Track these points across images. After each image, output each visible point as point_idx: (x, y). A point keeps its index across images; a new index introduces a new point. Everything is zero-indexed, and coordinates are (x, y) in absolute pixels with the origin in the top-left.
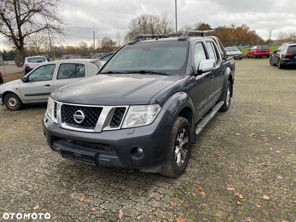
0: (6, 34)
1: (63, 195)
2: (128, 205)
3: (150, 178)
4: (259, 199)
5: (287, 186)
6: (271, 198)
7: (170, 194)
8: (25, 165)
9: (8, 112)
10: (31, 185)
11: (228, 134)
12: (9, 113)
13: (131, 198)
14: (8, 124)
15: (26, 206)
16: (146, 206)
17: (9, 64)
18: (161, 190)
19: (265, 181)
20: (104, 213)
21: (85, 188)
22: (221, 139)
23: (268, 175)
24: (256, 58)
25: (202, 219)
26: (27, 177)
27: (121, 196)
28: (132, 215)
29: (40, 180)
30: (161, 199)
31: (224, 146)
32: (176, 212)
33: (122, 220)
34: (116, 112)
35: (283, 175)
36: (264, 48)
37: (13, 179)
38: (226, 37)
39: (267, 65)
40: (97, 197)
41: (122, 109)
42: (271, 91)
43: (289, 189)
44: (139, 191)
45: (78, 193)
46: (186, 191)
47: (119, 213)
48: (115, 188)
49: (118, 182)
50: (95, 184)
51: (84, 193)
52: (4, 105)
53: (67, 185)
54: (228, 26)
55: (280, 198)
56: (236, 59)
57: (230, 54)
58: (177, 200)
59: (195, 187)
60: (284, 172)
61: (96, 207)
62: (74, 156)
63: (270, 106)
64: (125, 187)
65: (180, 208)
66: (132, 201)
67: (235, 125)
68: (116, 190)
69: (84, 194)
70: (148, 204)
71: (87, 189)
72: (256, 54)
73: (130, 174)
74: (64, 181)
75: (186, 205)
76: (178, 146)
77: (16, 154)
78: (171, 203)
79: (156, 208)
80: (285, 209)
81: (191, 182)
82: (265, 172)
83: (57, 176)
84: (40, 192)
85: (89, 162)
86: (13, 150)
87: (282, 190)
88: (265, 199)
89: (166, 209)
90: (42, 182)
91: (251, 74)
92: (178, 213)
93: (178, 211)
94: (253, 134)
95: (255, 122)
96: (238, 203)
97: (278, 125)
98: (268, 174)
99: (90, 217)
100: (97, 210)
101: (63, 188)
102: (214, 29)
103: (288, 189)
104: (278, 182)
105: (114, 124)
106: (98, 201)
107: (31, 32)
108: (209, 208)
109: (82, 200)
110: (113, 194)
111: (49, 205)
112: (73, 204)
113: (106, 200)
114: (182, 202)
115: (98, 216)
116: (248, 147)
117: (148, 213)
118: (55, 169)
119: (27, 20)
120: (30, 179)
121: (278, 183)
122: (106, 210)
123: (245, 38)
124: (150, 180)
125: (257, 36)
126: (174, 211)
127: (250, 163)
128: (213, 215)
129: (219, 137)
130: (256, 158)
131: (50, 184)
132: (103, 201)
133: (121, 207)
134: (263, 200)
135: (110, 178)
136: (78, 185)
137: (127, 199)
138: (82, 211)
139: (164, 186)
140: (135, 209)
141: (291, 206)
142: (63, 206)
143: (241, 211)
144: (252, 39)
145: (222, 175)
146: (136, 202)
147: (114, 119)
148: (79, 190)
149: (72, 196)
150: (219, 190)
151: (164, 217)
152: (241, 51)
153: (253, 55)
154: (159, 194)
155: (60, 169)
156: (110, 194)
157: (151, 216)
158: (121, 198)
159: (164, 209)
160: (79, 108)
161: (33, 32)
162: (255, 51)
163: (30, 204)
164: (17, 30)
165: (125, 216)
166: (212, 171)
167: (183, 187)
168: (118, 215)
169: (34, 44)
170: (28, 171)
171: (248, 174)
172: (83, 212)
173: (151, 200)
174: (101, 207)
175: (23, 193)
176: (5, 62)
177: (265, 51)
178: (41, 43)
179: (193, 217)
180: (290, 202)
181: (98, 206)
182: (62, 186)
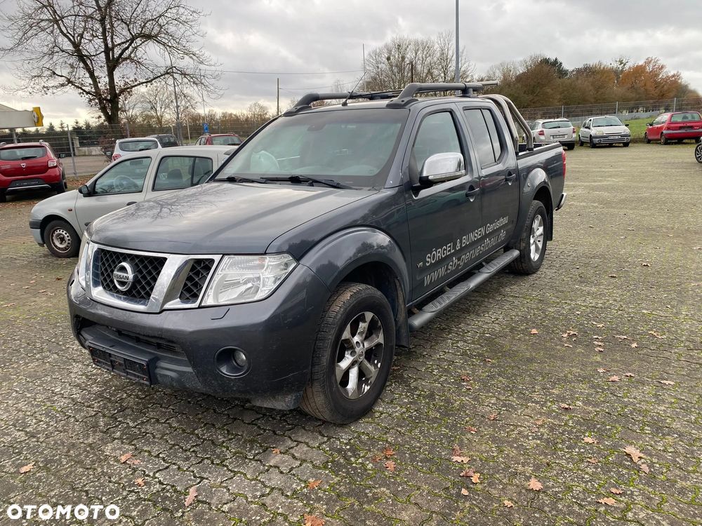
0: (84, 88)
1: (90, 445)
2: (214, 478)
3: (286, 421)
4: (518, 486)
5: (599, 462)
6: (548, 487)
7: (315, 460)
8: (39, 375)
9: (51, 259)
10: (34, 421)
11: (512, 329)
12: (52, 262)
13: (227, 463)
14: (42, 287)
15: (8, 462)
16: (253, 482)
17: (94, 153)
18: (300, 451)
19: (551, 446)
20: (158, 491)
21: (139, 434)
22: (490, 342)
23: (563, 434)
24: (666, 143)
25: (364, 521)
26: (33, 402)
27: (207, 458)
28: (214, 501)
29: (57, 411)
30: (292, 469)
31: (488, 358)
32: (312, 502)
33: (188, 509)
34: (193, 268)
35: (601, 435)
36: (690, 118)
37: (5, 405)
38: (602, 90)
39: (689, 160)
40: (158, 456)
41: (207, 263)
42: (667, 228)
43: (599, 470)
44: (251, 449)
45: (122, 443)
46: (354, 456)
47: (188, 493)
48: (202, 438)
49: (214, 425)
50: (165, 427)
51: (133, 445)
52: (45, 245)
53: (106, 424)
54: (609, 62)
55: (569, 489)
56: (617, 145)
57: (598, 134)
58: (327, 475)
59: (378, 450)
60: (608, 427)
61: (146, 478)
62: (111, 361)
63: (647, 265)
64: (225, 437)
65: (324, 494)
66: (228, 469)
67: (538, 308)
68: (203, 442)
69: (133, 447)
70: (259, 478)
71: (144, 436)
72: (666, 134)
73: (247, 409)
74: (104, 416)
75: (342, 488)
76: (350, 352)
77: (31, 351)
78: (311, 480)
79: (272, 489)
80: (569, 514)
81: (374, 437)
82: (559, 425)
83: (93, 405)
84: (47, 437)
85: (138, 377)
86: (28, 344)
87: (581, 470)
88: (531, 487)
89: (293, 494)
90: (58, 415)
91: (635, 184)
92: (316, 505)
93: (319, 499)
94: (572, 333)
95: (591, 303)
96: (464, 492)
97: (644, 314)
98: (564, 431)
99: (125, 498)
100: (146, 483)
101: (95, 432)
102: (573, 71)
103: (596, 468)
104: (582, 450)
105: (188, 296)
106: (157, 464)
107: (136, 83)
108: (390, 498)
109: (123, 459)
110: (193, 451)
111: (53, 466)
112: (102, 467)
113: (174, 464)
114: (336, 479)
115: (142, 496)
116: (546, 362)
117: (249, 500)
118: (95, 389)
119: (129, 57)
120: (38, 406)
121: (579, 454)
122: (165, 486)
123: (653, 92)
124: (284, 426)
125: (686, 86)
126: (309, 499)
127: (533, 402)
128: (394, 515)
129: (488, 335)
130: (554, 391)
131: (73, 420)
132: (167, 465)
133: (198, 480)
134: (527, 490)
135: (200, 416)
136: (128, 427)
137: (218, 464)
138: (115, 483)
139: (311, 443)
140: (225, 487)
141: (587, 510)
142: (81, 470)
143: (462, 511)
144: (672, 94)
145: (453, 427)
146: (234, 472)
147: (189, 284)
148: (127, 439)
149: (108, 449)
150: (430, 460)
151: (280, 511)
152: (627, 125)
153: (659, 137)
154: (292, 460)
155: (105, 390)
156: (186, 451)
157: (253, 506)
158: (206, 461)
159: (288, 494)
160: (125, 257)
161: (139, 84)
162: (665, 125)
163: (19, 459)
164: (107, 79)
165: (198, 501)
166: (433, 414)
167: (351, 447)
168: (185, 498)
169: (152, 108)
170: (40, 390)
171: (517, 426)
172: (116, 485)
173: (268, 470)
174: (156, 478)
175: (13, 436)
176: (85, 149)
177: (692, 127)
178: (167, 106)
179: (346, 517)
180: (589, 499)
181: (151, 474)
182: (95, 426)
